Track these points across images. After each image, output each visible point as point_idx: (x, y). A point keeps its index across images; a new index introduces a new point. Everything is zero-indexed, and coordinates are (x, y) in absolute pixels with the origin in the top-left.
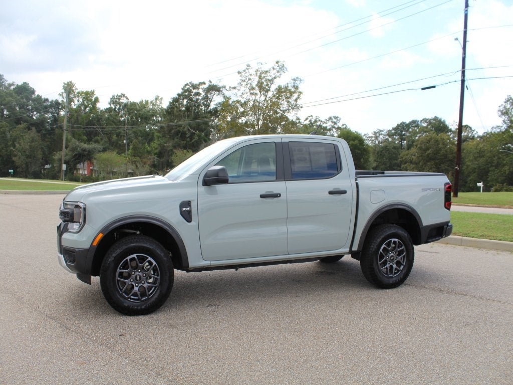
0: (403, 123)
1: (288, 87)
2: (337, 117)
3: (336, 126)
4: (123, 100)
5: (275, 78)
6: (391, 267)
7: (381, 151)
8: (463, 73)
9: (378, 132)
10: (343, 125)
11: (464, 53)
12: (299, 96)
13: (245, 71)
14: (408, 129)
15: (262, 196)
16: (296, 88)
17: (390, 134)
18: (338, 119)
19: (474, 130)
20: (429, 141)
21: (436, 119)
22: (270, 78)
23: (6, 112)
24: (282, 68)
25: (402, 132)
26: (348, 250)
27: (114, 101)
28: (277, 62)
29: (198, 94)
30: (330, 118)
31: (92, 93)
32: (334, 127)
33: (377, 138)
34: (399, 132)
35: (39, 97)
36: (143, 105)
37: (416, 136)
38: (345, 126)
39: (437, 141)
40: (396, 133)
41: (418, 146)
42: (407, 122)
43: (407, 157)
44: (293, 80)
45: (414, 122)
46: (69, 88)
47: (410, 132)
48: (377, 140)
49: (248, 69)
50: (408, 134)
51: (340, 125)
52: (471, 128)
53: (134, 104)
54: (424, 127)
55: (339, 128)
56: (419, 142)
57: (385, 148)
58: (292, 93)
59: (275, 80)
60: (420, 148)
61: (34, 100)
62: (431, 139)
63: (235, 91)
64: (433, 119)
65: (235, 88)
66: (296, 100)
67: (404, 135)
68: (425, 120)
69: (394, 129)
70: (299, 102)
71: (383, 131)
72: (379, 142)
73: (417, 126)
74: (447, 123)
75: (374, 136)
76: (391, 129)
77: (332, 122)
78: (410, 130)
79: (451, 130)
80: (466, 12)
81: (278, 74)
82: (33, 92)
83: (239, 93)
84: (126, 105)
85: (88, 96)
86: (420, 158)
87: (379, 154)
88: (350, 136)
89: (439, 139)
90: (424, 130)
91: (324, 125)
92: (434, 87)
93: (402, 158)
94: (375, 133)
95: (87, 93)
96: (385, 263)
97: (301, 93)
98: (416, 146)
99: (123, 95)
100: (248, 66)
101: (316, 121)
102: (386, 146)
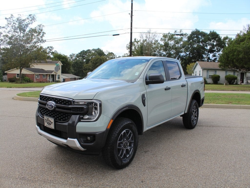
0: (84, 51)
1: (36, 29)
2: (52, 47)
3: (52, 52)
5: (29, 24)
6: (194, 119)
7: (74, 64)
8: (131, 29)
9: (72, 55)
10: (55, 51)
11: (132, 20)
12: (43, 35)
13: (10, 18)
14: (86, 54)
17: (77, 56)
18: (53, 48)
19: (115, 55)
20: (97, 59)
21: (99, 49)
22: (26, 24)
25: (83, 55)
26: (184, 113)
28: (30, 15)
30: (48, 47)
32: (51, 52)
33: (72, 58)
34: (82, 55)
37: (90, 57)
38: (56, 52)
39: (101, 59)
40: (80, 55)
41: (92, 62)
42: (86, 50)
43: (87, 67)
44: (38, 26)
45: (89, 50)
47: (87, 55)
48: (72, 59)
49: (12, 17)
50: (86, 56)
51: (53, 51)
52: (113, 54)
54: (93, 53)
56: (93, 60)
57: (76, 63)
59: (29, 25)
60: (93, 63)
62: (98, 58)
63: (4, 29)
64: (97, 49)
65: (4, 27)
66: (42, 37)
67: (84, 56)
68: (94, 50)
69: (79, 53)
70: (44, 38)
71: (75, 54)
72: (73, 60)
73: (90, 52)
74: (104, 51)
75: (70, 57)
76: (78, 53)
77: (49, 49)
78: (87, 54)
79: (105, 55)
80: (132, 2)
81: (31, 22)
83: (7, 31)
86: (93, 67)
87: (73, 66)
88: (61, 57)
89: (102, 59)
90: (93, 54)
92: (119, 35)
93: (84, 67)
94: (71, 55)
97: (44, 33)
98: (91, 62)
100: (12, 15)
102: (77, 62)
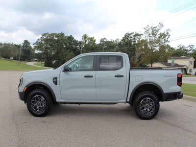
1: (164, 33)
2: (193, 45)
4: (105, 40)
5: (159, 30)
6: (147, 110)
12: (169, 37)
13: (147, 28)
15: (85, 77)
16: (167, 33)
22: (157, 30)
23: (64, 46)
24: (162, 26)
26: (125, 101)
27: (102, 41)
28: (160, 23)
29: (131, 37)
30: (190, 46)
31: (93, 38)
35: (75, 40)
36: (112, 42)
44: (167, 30)
46: (85, 37)
53: (109, 42)
55: (193, 50)
58: (165, 36)
61: (74, 41)
81: (160, 28)
82: (73, 38)
84: (106, 42)
85: (91, 39)
91: (186, 49)
95: (91, 38)
96: (143, 108)
97: (170, 35)
99: (105, 38)
100: (148, 25)
101: (183, 47)
